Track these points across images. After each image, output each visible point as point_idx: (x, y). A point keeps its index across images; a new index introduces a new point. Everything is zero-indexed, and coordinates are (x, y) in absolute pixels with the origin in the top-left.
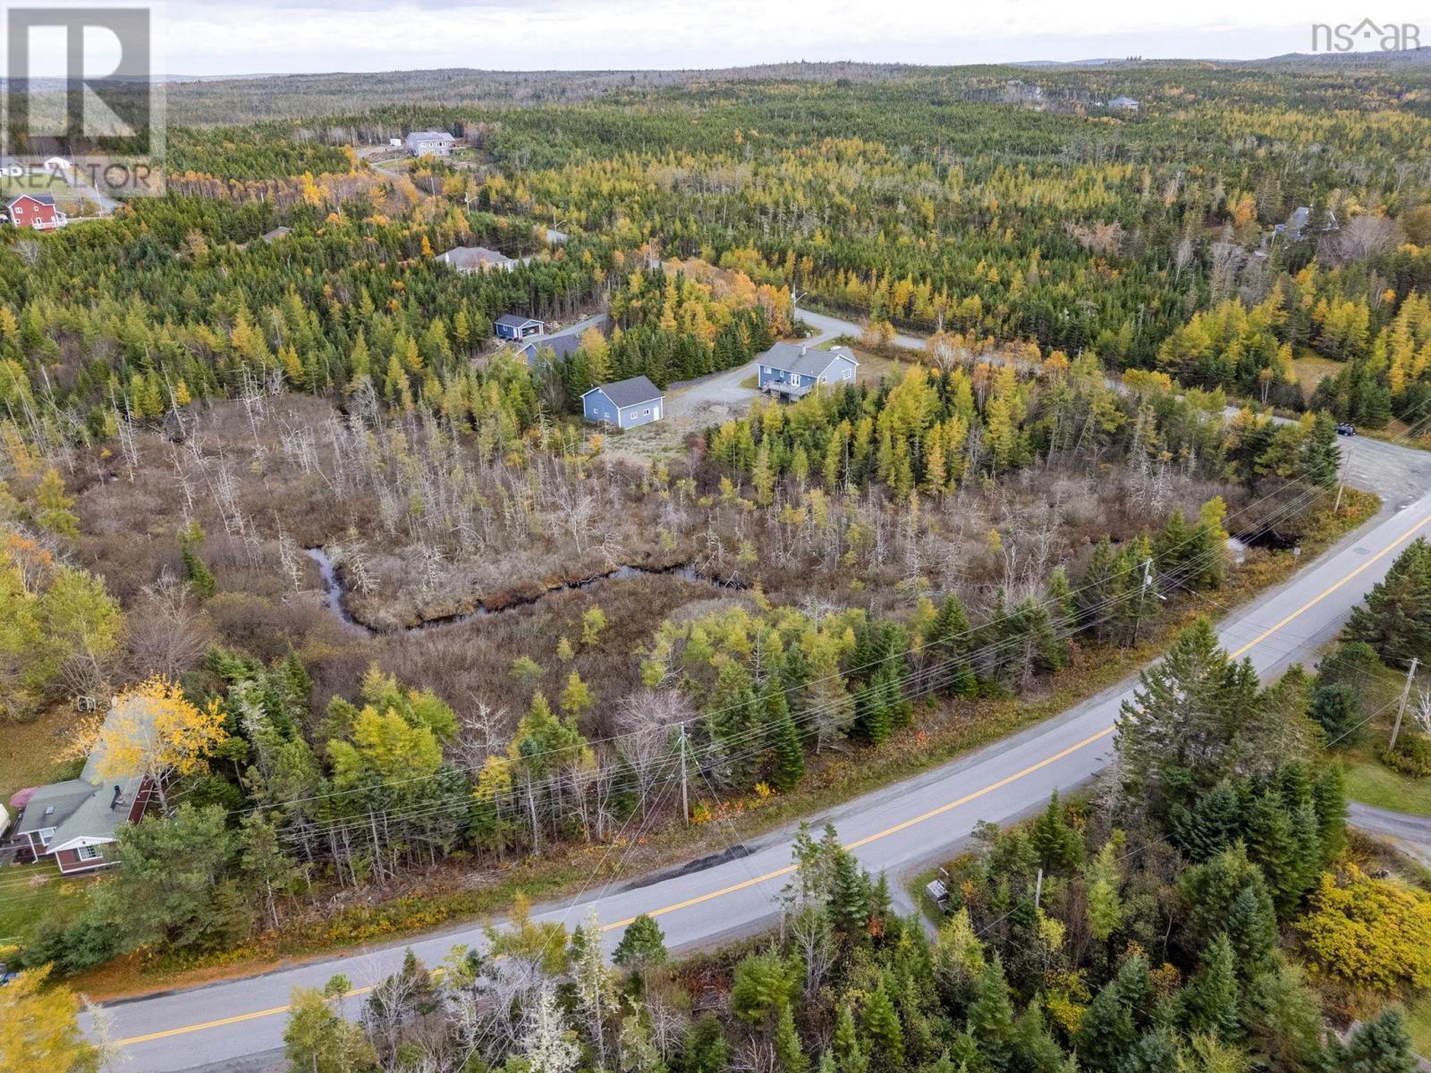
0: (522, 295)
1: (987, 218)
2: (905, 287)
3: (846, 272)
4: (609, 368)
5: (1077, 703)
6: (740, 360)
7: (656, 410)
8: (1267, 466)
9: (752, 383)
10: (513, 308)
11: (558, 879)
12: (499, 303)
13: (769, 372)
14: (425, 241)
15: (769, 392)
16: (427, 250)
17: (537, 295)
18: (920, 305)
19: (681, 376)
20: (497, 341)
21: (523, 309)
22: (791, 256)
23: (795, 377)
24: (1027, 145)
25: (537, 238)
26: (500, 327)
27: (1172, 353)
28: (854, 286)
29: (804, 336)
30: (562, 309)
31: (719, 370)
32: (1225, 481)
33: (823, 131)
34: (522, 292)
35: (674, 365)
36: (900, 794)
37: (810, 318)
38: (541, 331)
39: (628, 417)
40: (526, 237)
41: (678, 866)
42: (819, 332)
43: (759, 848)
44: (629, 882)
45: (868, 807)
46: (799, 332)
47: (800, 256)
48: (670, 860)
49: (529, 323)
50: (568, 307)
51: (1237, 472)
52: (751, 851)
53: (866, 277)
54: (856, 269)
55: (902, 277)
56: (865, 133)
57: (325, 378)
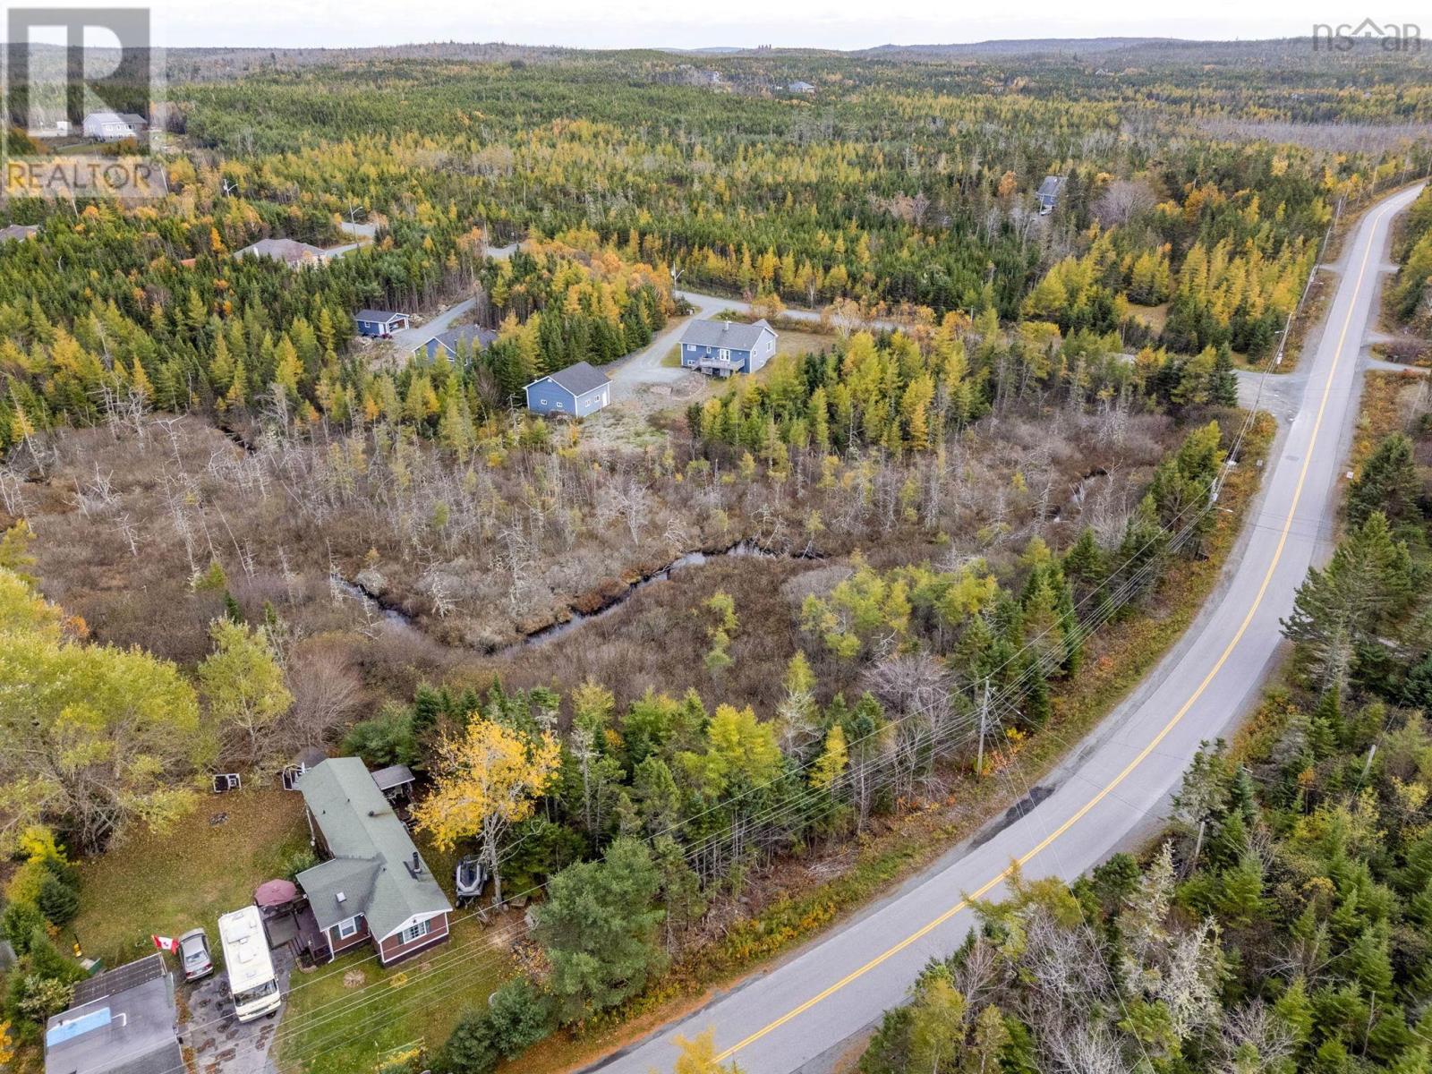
0: (376, 288)
1: (780, 194)
2: (770, 260)
3: (701, 248)
4: (538, 356)
5: (1197, 613)
6: (644, 341)
7: (604, 395)
8: (1182, 396)
9: (673, 360)
10: (368, 302)
11: (909, 852)
12: (353, 298)
13: (694, 349)
14: (215, 235)
15: (699, 369)
16: (217, 245)
17: (391, 288)
18: (788, 276)
19: (600, 360)
20: (360, 339)
21: (377, 303)
22: (634, 235)
23: (723, 352)
24: (748, 125)
25: (335, 227)
26: (361, 323)
27: (1036, 306)
28: (714, 262)
29: (688, 313)
30: (421, 301)
31: (629, 351)
32: (1151, 412)
33: (545, 112)
34: (375, 284)
35: (592, 350)
36: (1126, 718)
37: (692, 298)
38: (407, 325)
39: (584, 405)
40: (325, 226)
42: (699, 309)
43: (1055, 785)
44: (970, 840)
45: (1113, 731)
46: (683, 310)
47: (643, 235)
48: (988, 812)
49: (395, 317)
50: (427, 299)
51: (1159, 403)
52: (1050, 792)
53: (723, 252)
54: (712, 245)
55: (762, 251)
56: (595, 114)
57: (186, 395)
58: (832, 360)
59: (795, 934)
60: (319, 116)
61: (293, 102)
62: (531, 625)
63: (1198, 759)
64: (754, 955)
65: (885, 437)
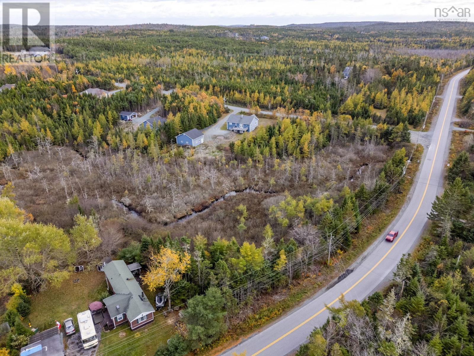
0: (126, 104)
1: (258, 73)
2: (256, 94)
3: (233, 91)
4: (180, 127)
5: (399, 211)
6: (215, 122)
7: (202, 139)
8: (392, 139)
9: (224, 128)
10: (124, 109)
11: (306, 291)
12: (119, 107)
13: (231, 124)
14: (73, 87)
15: (233, 131)
16: (74, 90)
17: (131, 104)
18: (262, 100)
19: (200, 128)
20: (121, 121)
21: (127, 109)
22: (211, 87)
23: (241, 125)
24: (248, 50)
25: (113, 84)
26: (121, 116)
27: (344, 110)
28: (237, 95)
29: (229, 112)
30: (141, 108)
31: (210, 125)
32: (382, 145)
33: (181, 46)
34: (126, 103)
35: (198, 124)
36: (377, 246)
37: (230, 107)
38: (137, 116)
39: (195, 142)
40: (109, 84)
41: (336, 279)
42: (233, 111)
43: (354, 269)
44: (326, 287)
45: (374, 249)
46: (227, 111)
47: (214, 86)
48: (332, 278)
49: (133, 114)
50: (143, 108)
51: (385, 142)
52: (352, 271)
53: (240, 92)
54: (237, 90)
55: (253, 92)
56: (197, 47)
57: (64, 140)
58: (277, 128)
59: (269, 319)
60: (107, 48)
61: (98, 43)
62: (179, 216)
63: (402, 260)
64: (255, 326)
65: (295, 153)
